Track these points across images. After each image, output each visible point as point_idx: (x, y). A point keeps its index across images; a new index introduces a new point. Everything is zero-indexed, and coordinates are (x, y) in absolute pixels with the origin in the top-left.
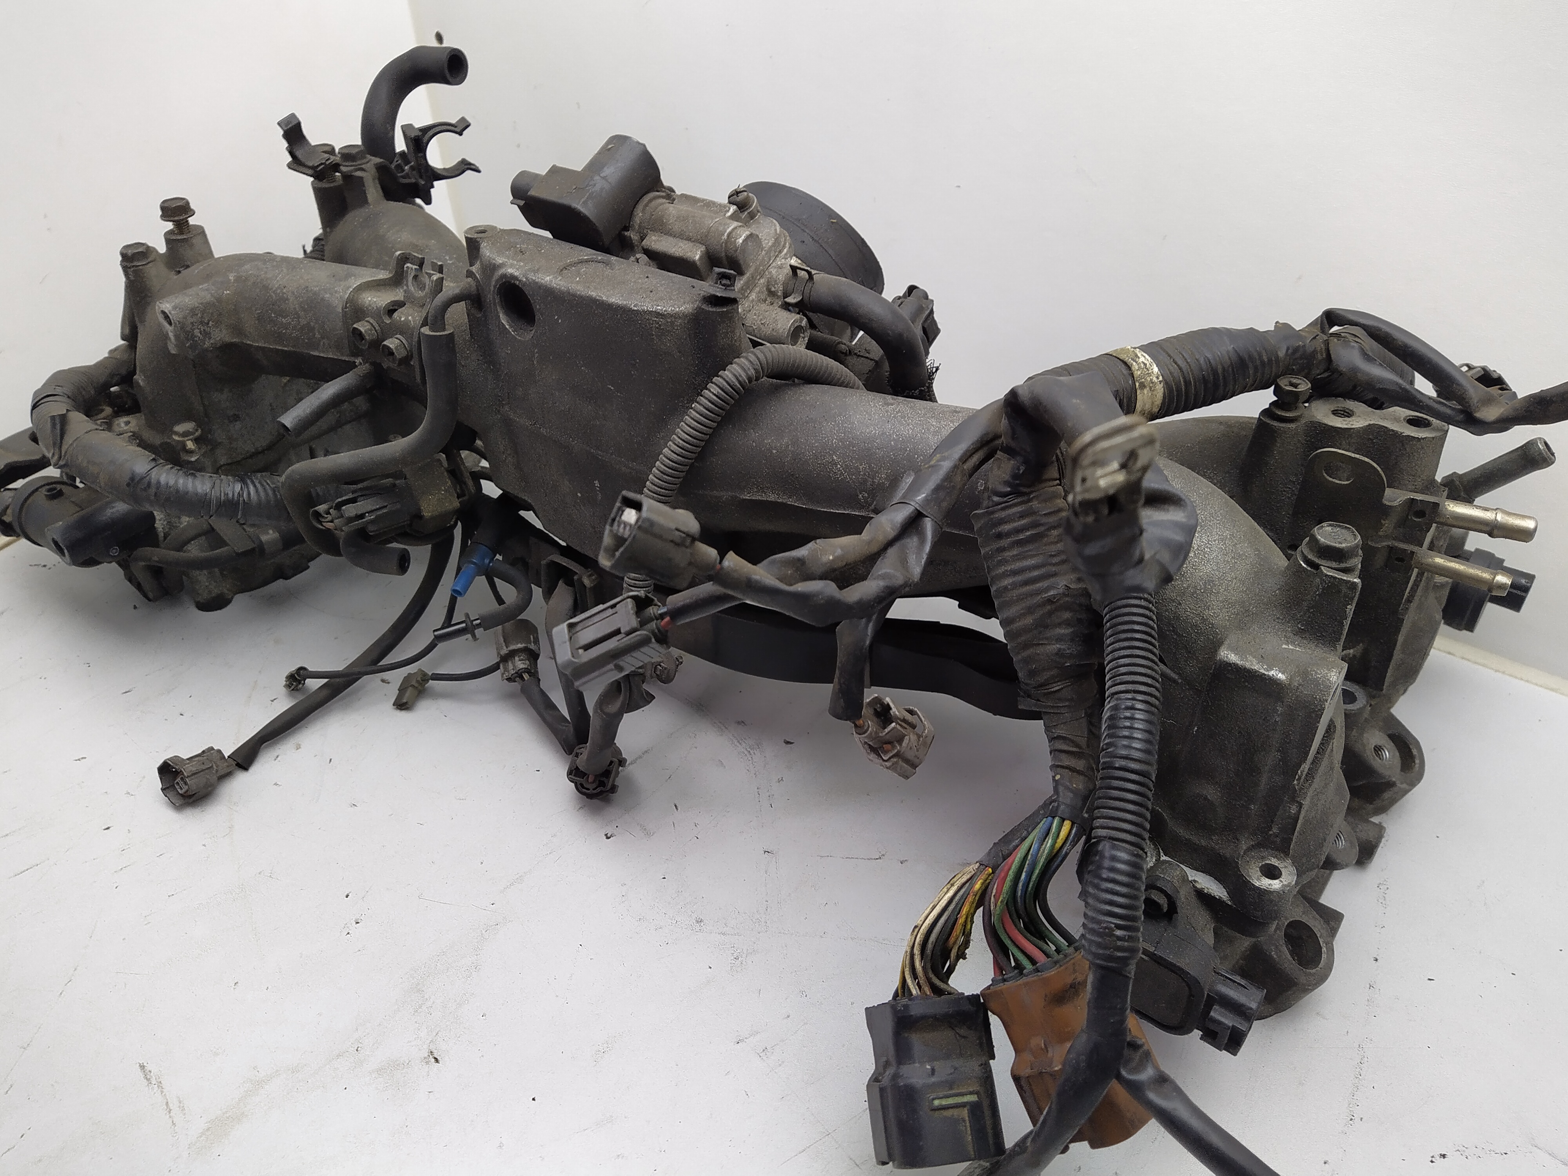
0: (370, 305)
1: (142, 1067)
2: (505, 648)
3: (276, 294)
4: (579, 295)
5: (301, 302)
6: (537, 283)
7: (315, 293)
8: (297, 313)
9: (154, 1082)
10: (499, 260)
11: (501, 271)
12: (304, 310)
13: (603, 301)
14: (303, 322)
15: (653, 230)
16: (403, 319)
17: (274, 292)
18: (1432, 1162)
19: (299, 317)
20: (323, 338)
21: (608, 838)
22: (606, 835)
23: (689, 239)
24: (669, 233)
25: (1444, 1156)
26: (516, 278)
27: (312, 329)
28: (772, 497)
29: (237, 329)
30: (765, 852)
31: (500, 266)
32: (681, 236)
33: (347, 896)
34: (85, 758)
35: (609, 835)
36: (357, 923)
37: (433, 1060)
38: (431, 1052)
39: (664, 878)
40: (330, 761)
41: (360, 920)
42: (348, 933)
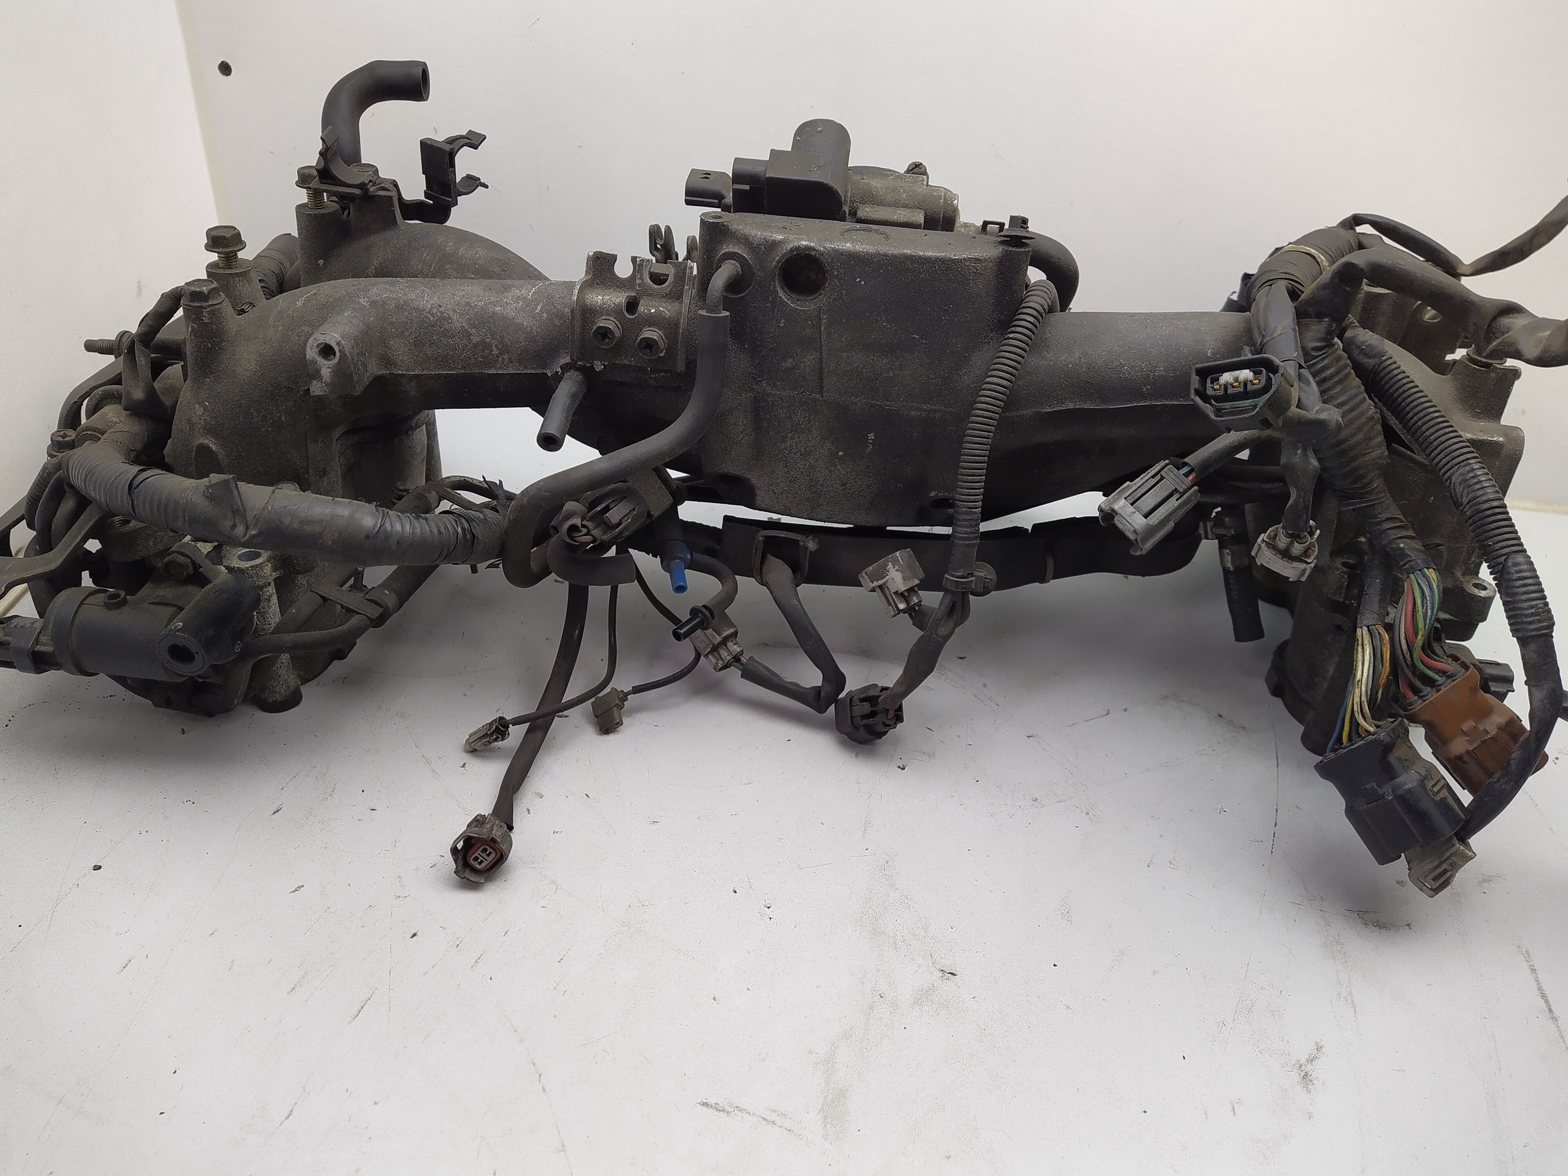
0: (604, 304)
1: (705, 1104)
2: (717, 636)
3: (433, 315)
4: (892, 255)
5: (470, 319)
6: (838, 250)
7: (482, 308)
8: (466, 331)
9: (731, 1110)
10: (780, 237)
11: (790, 246)
12: (473, 326)
13: (920, 257)
14: (475, 339)
15: (863, 202)
16: (653, 311)
17: (429, 312)
19: (469, 334)
20: (501, 354)
21: (904, 769)
22: (899, 767)
23: (906, 206)
24: (882, 203)
26: (814, 249)
27: (489, 346)
28: (1071, 406)
29: (387, 361)
30: (1028, 737)
31: (781, 242)
32: (897, 204)
33: (735, 892)
34: (303, 886)
35: (901, 766)
36: (769, 908)
37: (950, 975)
38: (942, 971)
39: (977, 781)
40: (588, 796)
41: (769, 906)
42: (770, 918)
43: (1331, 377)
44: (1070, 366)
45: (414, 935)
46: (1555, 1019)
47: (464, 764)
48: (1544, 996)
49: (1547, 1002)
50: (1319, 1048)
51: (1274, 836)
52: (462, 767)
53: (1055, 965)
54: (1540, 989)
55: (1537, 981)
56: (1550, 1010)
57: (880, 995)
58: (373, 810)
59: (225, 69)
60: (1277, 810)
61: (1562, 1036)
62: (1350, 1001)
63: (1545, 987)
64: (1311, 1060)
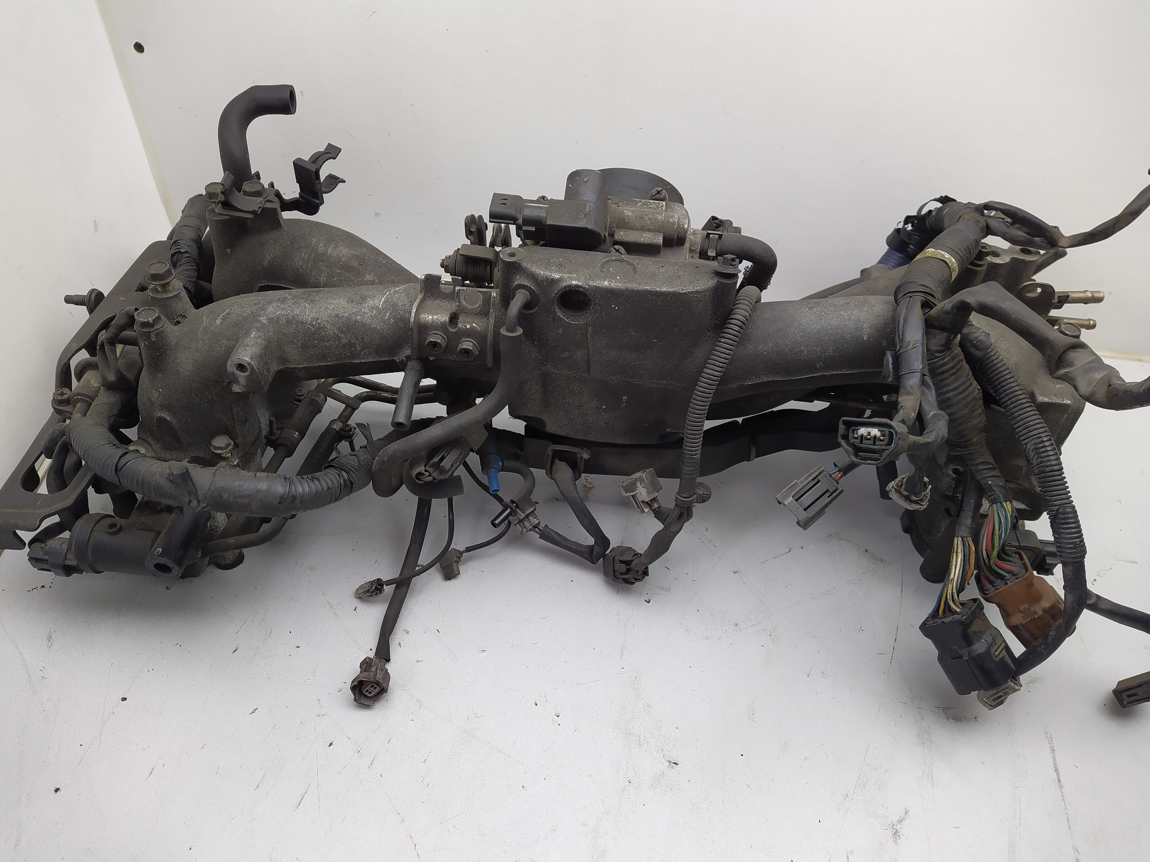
0: (434, 322)
2: (522, 514)
3: (313, 326)
4: (636, 290)
5: (339, 327)
6: (598, 287)
7: (347, 318)
8: (337, 336)
10: (557, 276)
11: (564, 284)
12: (342, 332)
13: (657, 291)
14: (344, 341)
15: (619, 227)
16: (468, 327)
17: (310, 324)
18: (1093, 584)
19: (339, 339)
20: (363, 350)
21: (649, 602)
22: (646, 601)
23: (649, 230)
24: (633, 228)
25: (1095, 580)
26: (580, 287)
27: (354, 345)
28: (765, 379)
29: (283, 360)
30: (734, 573)
32: (643, 229)
33: (536, 705)
34: (257, 709)
35: (648, 600)
36: (558, 716)
37: (674, 764)
38: (669, 761)
39: (698, 611)
40: (438, 631)
41: (558, 715)
42: (559, 724)
43: (948, 370)
44: (765, 353)
45: (331, 744)
46: (1061, 787)
47: (356, 608)
48: (1056, 770)
49: (1058, 774)
50: (907, 812)
51: (894, 650)
52: (355, 610)
53: (742, 755)
54: (1055, 765)
55: (1054, 758)
56: (1059, 780)
57: (629, 781)
58: (298, 647)
59: (139, 48)
60: (898, 628)
61: (1063, 799)
62: (930, 777)
63: (1058, 763)
64: (900, 821)
